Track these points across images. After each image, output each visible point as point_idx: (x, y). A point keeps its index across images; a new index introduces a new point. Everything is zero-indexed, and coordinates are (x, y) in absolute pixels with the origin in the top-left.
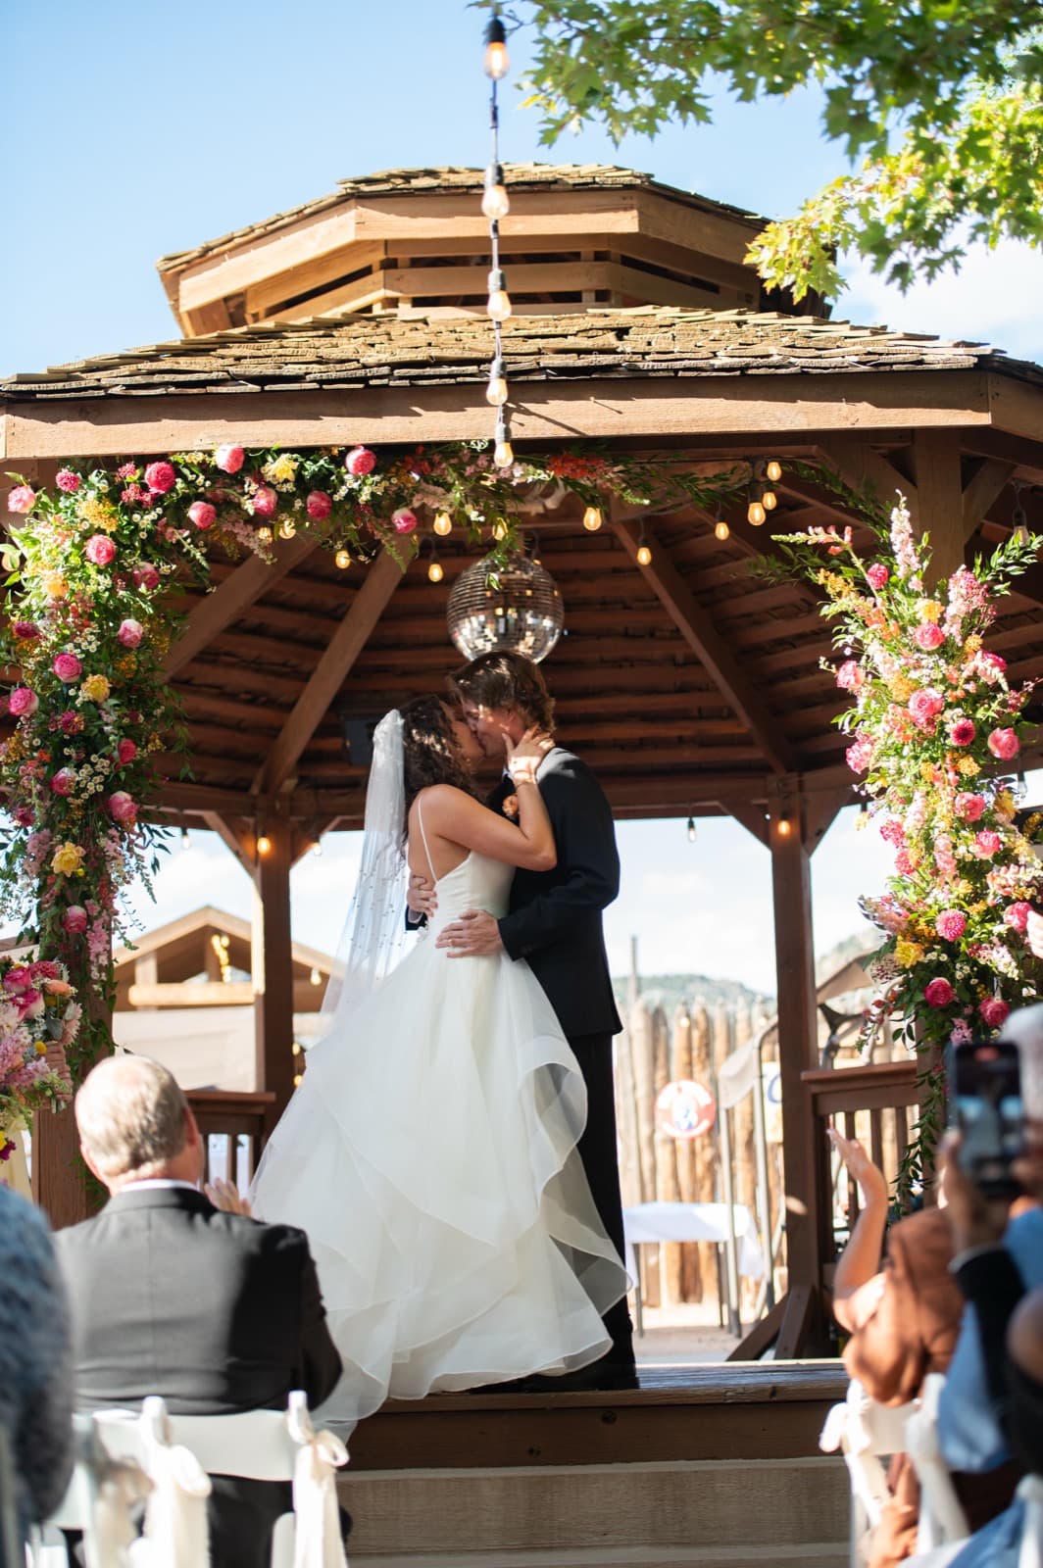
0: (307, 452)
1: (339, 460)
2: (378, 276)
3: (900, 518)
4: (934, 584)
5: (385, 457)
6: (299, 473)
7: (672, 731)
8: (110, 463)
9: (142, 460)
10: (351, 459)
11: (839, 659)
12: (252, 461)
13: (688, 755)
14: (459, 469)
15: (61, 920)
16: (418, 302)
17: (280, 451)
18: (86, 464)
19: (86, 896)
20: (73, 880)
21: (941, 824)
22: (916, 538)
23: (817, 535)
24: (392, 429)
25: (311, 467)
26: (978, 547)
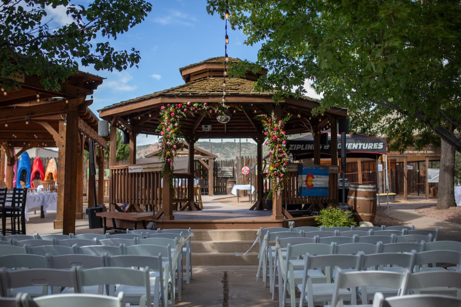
0: (199, 103)
1: (203, 104)
2: (208, 73)
3: (273, 114)
4: (277, 122)
5: (208, 104)
6: (198, 106)
7: (245, 127)
8: (175, 104)
9: (178, 103)
10: (205, 104)
11: (265, 131)
12: (192, 104)
13: (247, 131)
14: (218, 106)
15: (167, 161)
16: (213, 76)
17: (195, 103)
18: (171, 104)
19: (170, 158)
20: (168, 156)
21: (276, 152)
22: (275, 116)
23: (262, 115)
24: (210, 100)
25: (200, 105)
26: (282, 118)
